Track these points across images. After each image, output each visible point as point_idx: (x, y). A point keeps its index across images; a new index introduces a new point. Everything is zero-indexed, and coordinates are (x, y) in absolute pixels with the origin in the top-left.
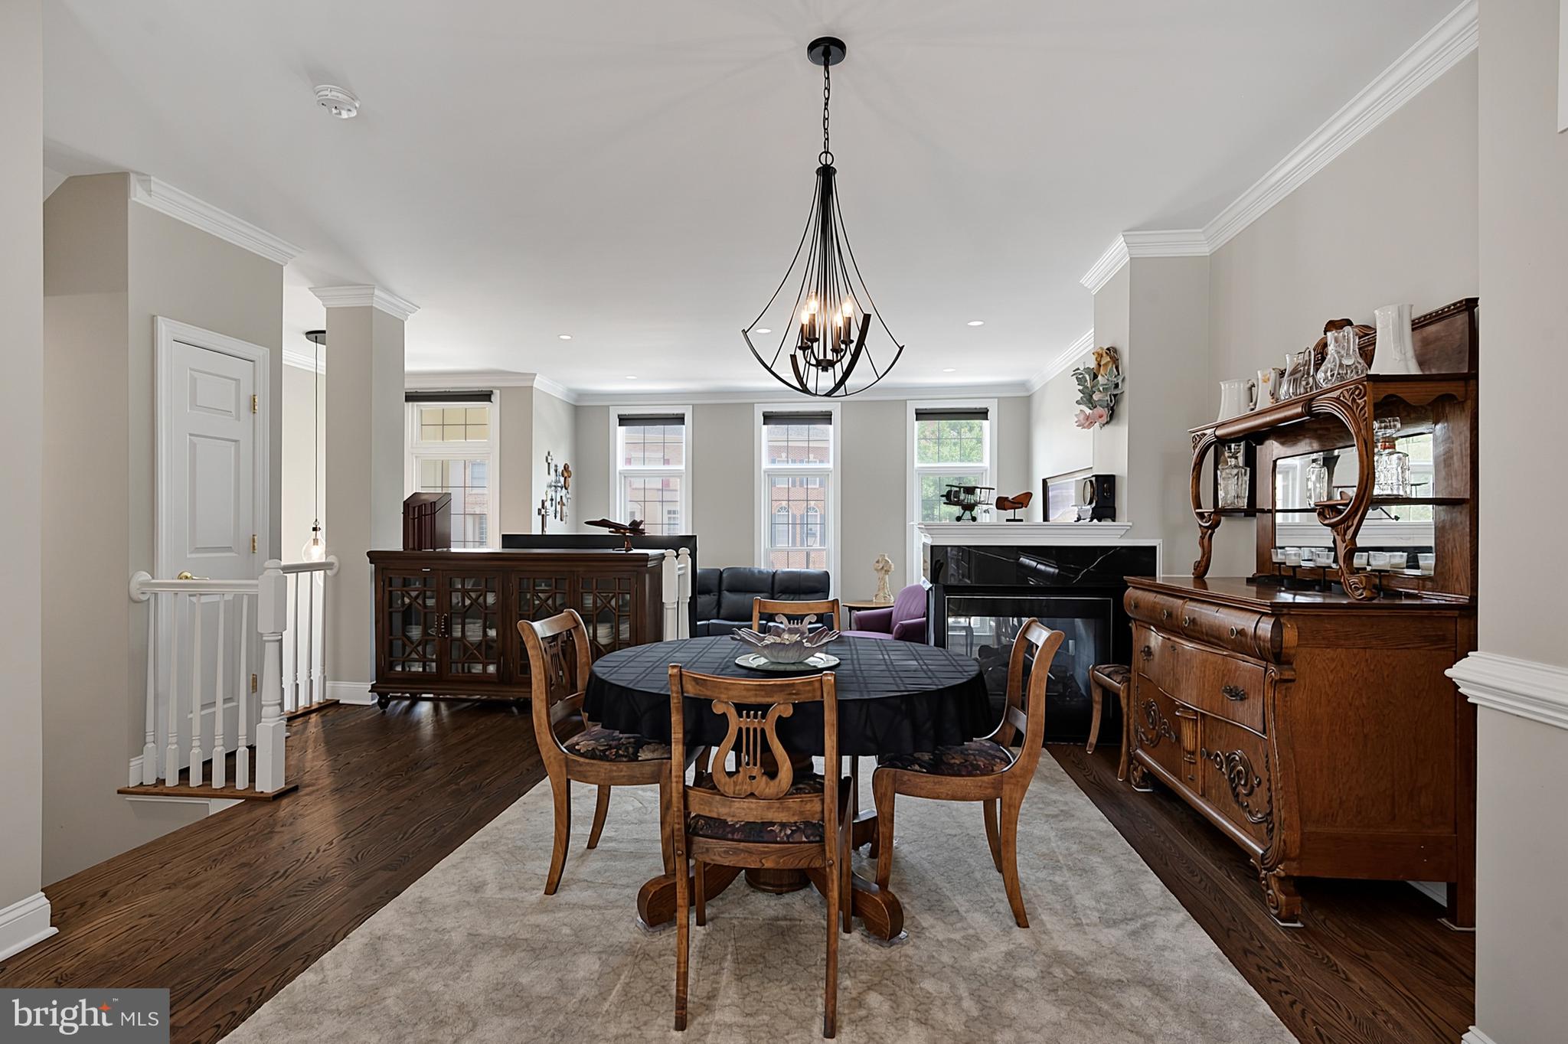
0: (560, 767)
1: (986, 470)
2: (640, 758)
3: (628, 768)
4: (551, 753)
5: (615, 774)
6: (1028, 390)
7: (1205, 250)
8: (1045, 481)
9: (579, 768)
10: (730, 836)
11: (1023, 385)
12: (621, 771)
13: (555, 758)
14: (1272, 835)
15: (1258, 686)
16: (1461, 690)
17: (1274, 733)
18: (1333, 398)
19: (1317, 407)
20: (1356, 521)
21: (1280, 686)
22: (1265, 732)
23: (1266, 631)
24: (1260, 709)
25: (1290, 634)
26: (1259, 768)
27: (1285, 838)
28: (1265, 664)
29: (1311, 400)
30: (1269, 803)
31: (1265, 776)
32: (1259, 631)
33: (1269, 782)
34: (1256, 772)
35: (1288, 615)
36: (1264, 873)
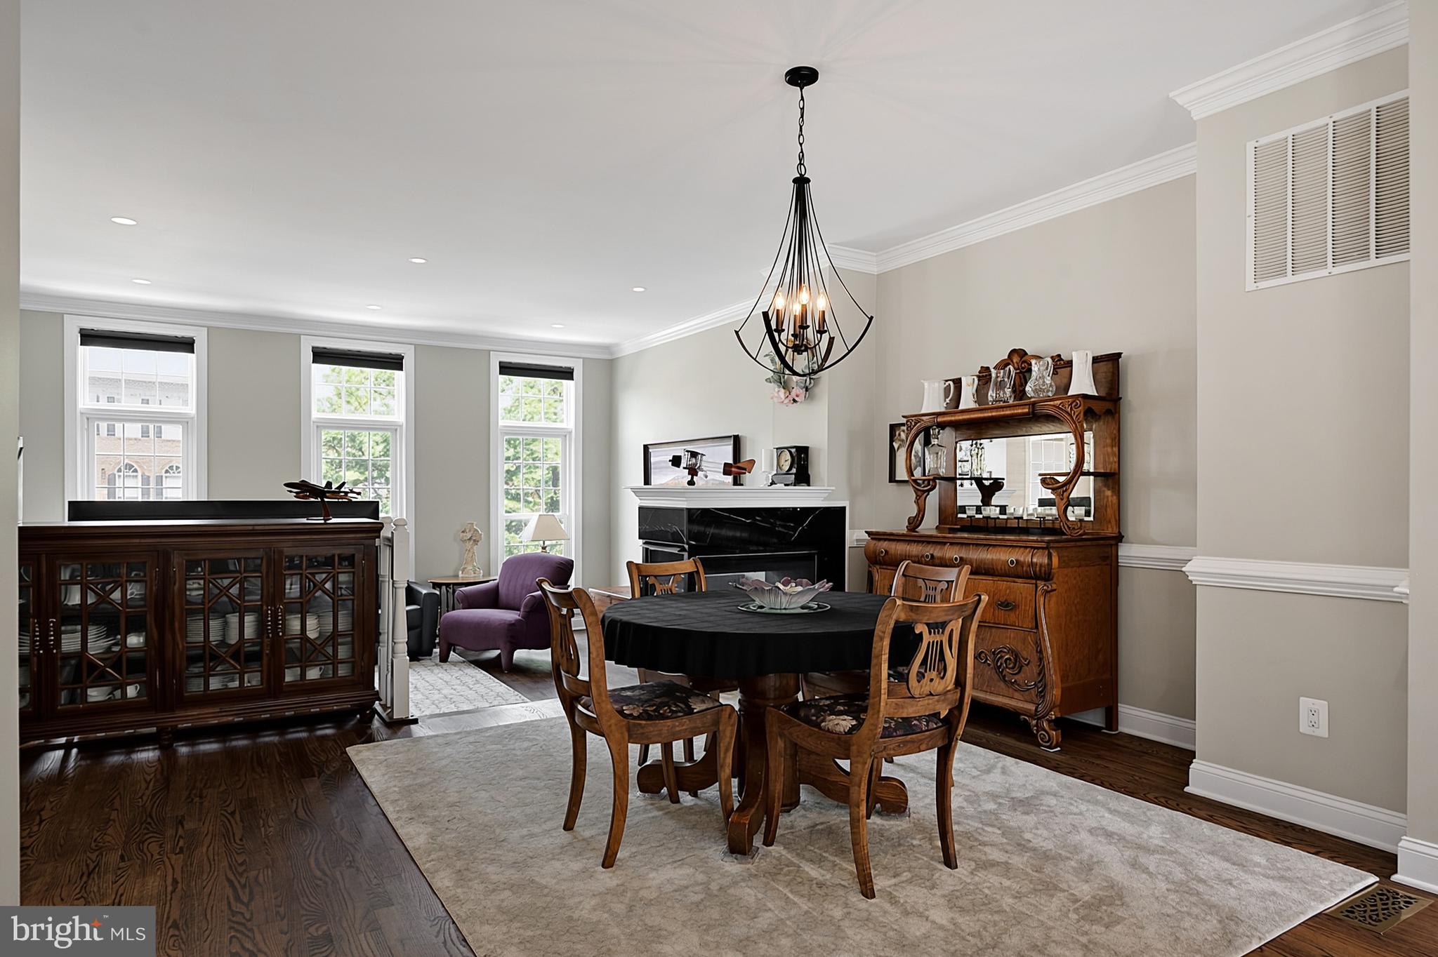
0: (622, 733)
1: (570, 433)
2: (695, 711)
3: (690, 721)
4: (613, 721)
5: (677, 729)
6: (611, 354)
7: (874, 270)
8: (646, 448)
9: (641, 731)
10: (895, 734)
11: (607, 348)
12: (683, 725)
13: (616, 725)
14: (1042, 695)
15: (1029, 598)
16: (1190, 578)
17: (1045, 627)
18: (1054, 406)
19: (1038, 410)
20: (1071, 486)
21: (1048, 595)
22: (1037, 627)
23: (1040, 559)
24: (1031, 612)
25: (1055, 560)
26: (1028, 652)
27: (1055, 693)
28: (1034, 581)
29: (1034, 404)
30: (1039, 674)
31: (1035, 657)
32: (1035, 560)
33: (1041, 659)
34: (1025, 656)
35: (1053, 548)
36: (1034, 722)
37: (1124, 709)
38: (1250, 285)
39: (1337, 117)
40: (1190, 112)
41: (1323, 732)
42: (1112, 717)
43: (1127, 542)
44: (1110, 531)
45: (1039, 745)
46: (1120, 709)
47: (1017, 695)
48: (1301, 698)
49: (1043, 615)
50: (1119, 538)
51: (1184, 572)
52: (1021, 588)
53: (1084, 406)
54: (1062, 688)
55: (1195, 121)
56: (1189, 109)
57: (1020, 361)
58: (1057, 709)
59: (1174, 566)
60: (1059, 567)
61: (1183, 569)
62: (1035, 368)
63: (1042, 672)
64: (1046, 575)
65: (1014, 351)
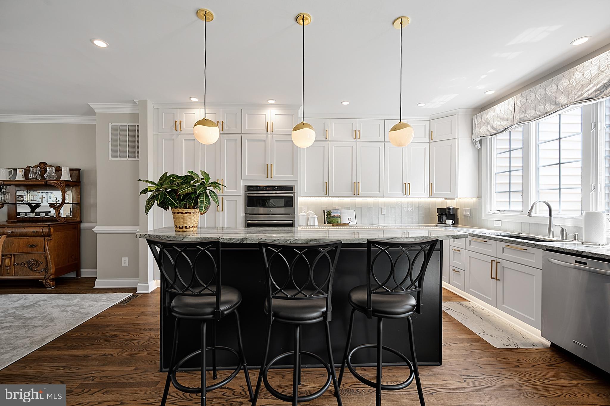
14: (47, 272)
15: (41, 243)
16: (95, 232)
17: (48, 251)
18: (54, 182)
19: (48, 183)
20: (61, 207)
21: (49, 241)
22: (45, 251)
23: (46, 230)
24: (43, 247)
25: (52, 230)
26: (42, 260)
27: (53, 270)
28: (44, 237)
29: (47, 181)
30: (46, 266)
31: (44, 261)
32: (43, 230)
33: (46, 261)
34: (41, 261)
35: (51, 226)
36: (44, 281)
37: (83, 271)
38: (110, 159)
39: (129, 124)
40: (94, 110)
41: (127, 265)
42: (78, 274)
43: (84, 223)
44: (77, 220)
45: (46, 288)
46: (81, 271)
47: (37, 274)
48: (122, 258)
49: (47, 248)
50: (80, 222)
51: (93, 231)
52: (39, 241)
53: (65, 184)
54: (55, 269)
55: (96, 113)
56: (94, 109)
57: (43, 166)
58: (53, 275)
59: (91, 228)
60: (54, 232)
61: (93, 230)
62: (48, 169)
63: (47, 265)
64: (49, 235)
65: (41, 163)
